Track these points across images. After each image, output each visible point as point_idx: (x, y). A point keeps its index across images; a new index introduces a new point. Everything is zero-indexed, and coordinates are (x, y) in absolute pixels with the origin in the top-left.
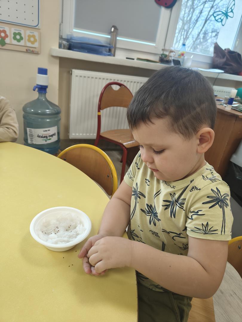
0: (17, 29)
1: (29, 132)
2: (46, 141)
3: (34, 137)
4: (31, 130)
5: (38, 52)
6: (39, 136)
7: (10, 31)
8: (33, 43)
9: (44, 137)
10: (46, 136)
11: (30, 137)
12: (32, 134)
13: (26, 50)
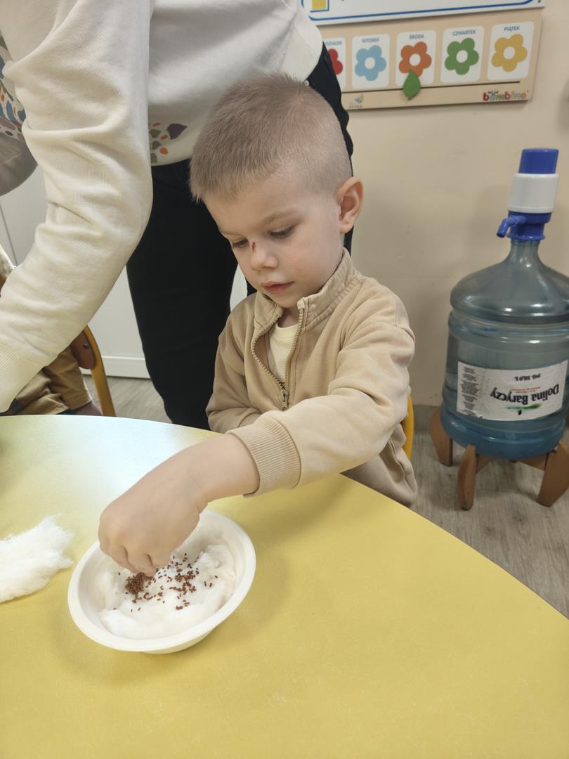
0: (460, 29)
7: (439, 40)
8: (509, 65)
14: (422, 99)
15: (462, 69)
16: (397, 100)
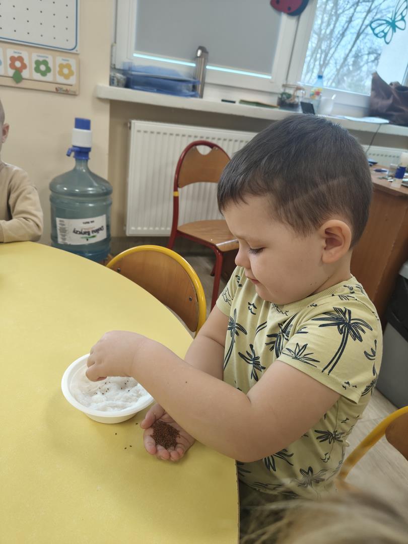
0: (40, 55)
1: (60, 224)
2: (87, 240)
3: (67, 232)
4: (63, 221)
5: (75, 92)
6: (75, 232)
7: (30, 57)
8: (67, 77)
9: (85, 233)
10: (87, 231)
11: (61, 232)
12: (65, 228)
13: (56, 89)
14: (23, 84)
15: (44, 74)
16: (11, 82)
